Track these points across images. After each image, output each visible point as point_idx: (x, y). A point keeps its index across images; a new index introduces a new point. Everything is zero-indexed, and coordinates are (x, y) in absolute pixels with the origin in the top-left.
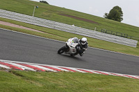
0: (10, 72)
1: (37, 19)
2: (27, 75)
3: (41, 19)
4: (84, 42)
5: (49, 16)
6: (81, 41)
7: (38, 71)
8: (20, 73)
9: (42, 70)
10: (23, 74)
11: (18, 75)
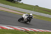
0: (25, 31)
1: (35, 12)
2: (31, 33)
3: (36, 12)
4: (31, 16)
5: (39, 11)
6: (29, 15)
7: (35, 31)
8: (28, 32)
9: (36, 31)
10: (29, 32)
11: (28, 33)
